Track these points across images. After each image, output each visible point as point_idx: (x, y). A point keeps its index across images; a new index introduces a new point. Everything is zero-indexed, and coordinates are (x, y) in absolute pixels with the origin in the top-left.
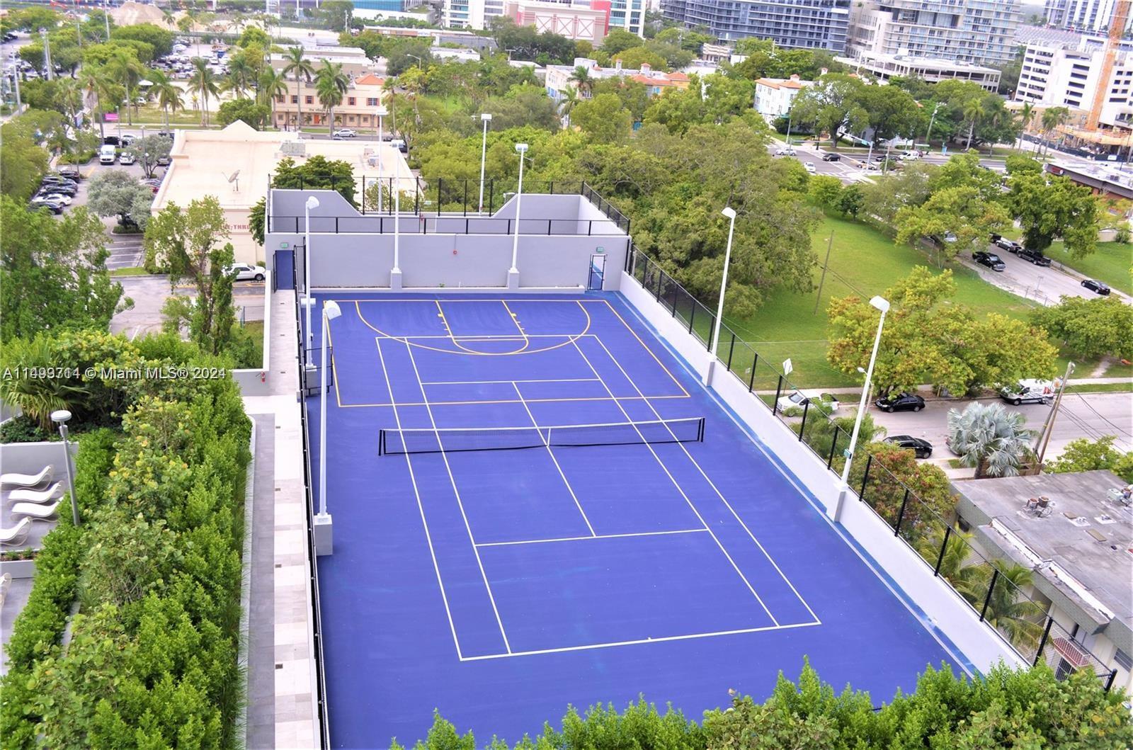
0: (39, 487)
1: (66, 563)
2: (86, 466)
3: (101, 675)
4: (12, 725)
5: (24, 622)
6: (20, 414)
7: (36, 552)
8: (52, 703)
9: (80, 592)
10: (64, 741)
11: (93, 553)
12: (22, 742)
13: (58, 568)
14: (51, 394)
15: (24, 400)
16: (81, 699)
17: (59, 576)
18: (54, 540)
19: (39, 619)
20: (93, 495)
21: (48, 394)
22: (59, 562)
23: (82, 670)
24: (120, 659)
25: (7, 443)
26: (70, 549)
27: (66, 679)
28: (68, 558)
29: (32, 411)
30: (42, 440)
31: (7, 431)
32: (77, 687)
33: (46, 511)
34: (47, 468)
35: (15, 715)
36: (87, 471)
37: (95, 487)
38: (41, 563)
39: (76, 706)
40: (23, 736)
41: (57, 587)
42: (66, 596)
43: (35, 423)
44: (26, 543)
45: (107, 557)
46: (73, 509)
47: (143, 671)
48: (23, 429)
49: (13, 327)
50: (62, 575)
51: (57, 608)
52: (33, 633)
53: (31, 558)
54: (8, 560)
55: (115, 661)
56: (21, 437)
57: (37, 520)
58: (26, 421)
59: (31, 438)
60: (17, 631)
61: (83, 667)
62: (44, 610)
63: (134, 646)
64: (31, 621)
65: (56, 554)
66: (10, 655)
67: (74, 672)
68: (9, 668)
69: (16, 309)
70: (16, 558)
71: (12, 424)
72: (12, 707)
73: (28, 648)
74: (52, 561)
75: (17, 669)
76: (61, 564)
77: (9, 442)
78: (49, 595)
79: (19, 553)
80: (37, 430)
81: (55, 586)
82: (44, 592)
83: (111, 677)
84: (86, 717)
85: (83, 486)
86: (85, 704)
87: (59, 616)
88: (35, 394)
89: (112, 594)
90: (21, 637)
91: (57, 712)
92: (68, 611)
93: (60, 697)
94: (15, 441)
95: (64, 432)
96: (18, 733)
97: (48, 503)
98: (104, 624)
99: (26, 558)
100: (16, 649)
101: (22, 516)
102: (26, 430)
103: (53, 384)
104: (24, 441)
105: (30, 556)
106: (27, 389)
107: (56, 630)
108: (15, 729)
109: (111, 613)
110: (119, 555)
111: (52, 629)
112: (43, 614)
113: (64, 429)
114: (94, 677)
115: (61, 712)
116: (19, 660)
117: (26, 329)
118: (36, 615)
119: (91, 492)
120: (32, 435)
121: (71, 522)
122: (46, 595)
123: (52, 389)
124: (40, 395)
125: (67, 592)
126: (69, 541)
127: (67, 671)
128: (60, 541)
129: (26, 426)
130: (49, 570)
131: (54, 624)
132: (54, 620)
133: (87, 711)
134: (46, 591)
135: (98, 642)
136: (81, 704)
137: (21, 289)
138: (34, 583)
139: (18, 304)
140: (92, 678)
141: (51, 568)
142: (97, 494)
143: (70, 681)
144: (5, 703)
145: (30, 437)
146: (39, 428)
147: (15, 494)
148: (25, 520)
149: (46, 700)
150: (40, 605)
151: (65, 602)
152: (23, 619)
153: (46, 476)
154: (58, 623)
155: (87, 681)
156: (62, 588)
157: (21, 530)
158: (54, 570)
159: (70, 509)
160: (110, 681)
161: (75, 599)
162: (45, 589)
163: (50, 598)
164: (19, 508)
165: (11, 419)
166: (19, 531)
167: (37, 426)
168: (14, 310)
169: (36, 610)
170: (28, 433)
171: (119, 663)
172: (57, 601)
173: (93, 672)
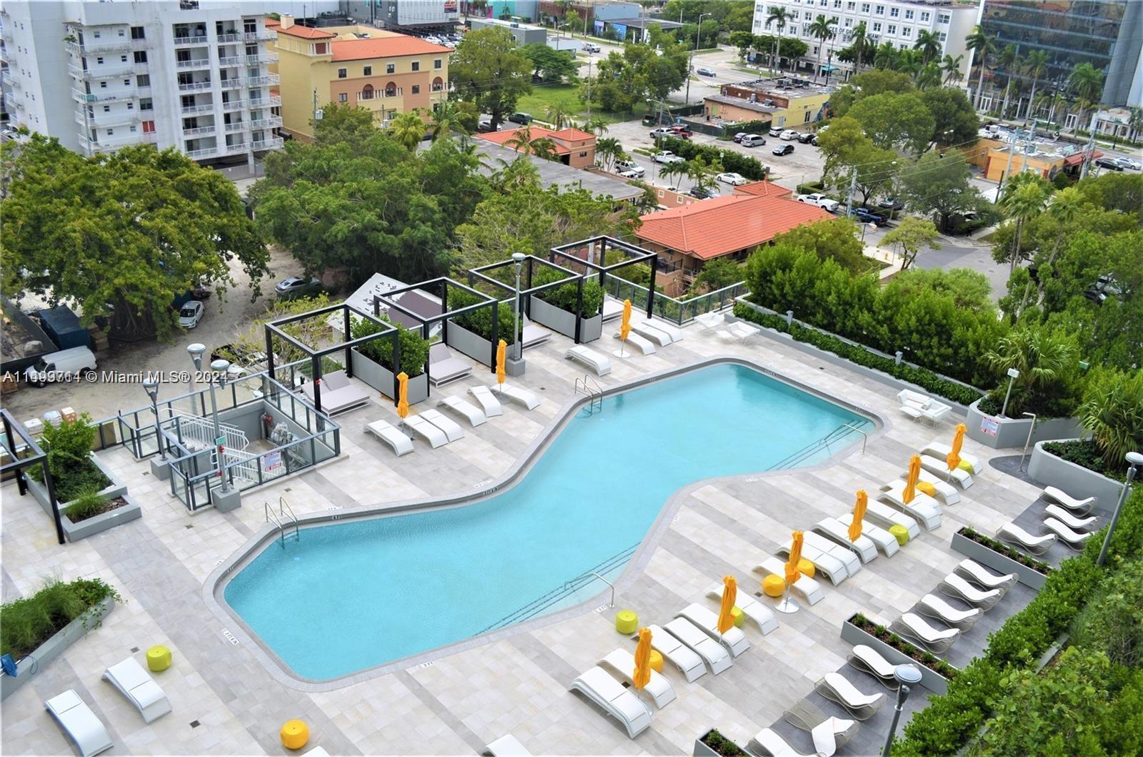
0: (1076, 512)
1: (1074, 594)
2: (1130, 514)
3: (1069, 713)
4: (966, 705)
5: (1015, 625)
6: (1089, 439)
7: (1049, 569)
8: (1013, 709)
9: (1074, 627)
10: (1004, 748)
11: (1112, 600)
12: (968, 724)
13: (1065, 594)
14: (1128, 433)
15: (1100, 428)
16: (1041, 723)
17: (1062, 602)
18: (1072, 567)
19: (1028, 630)
20: (1126, 544)
21: (1125, 432)
22: (1068, 589)
23: (1054, 698)
24: (1091, 710)
25: (1066, 459)
26: (1083, 583)
27: (1036, 697)
28: (1078, 590)
29: (1102, 441)
30: (1099, 471)
31: (1070, 449)
32: (1043, 711)
33: (1074, 537)
34: (1091, 499)
35: (973, 698)
36: (1130, 519)
37: (1131, 538)
38: (1052, 581)
39: (1033, 725)
40: (971, 720)
41: (1057, 611)
42: (1060, 623)
43: (1099, 452)
44: (1042, 557)
45: (1122, 610)
46: (1103, 548)
47: (1107, 736)
48: (1086, 454)
49: (1102, 354)
50: (1066, 603)
51: (1047, 629)
52: (1019, 638)
53: (1042, 571)
54: (1022, 563)
55: (1086, 710)
56: (1081, 460)
57: (1061, 541)
58: (1092, 448)
59: (1088, 465)
60: (1005, 629)
61: (1056, 696)
62: (1036, 624)
63: (1109, 707)
64: (1021, 627)
65: (1068, 581)
66: (990, 645)
67: (1047, 695)
68: (984, 655)
69: (1113, 339)
70: (1029, 564)
71: (1077, 444)
72: (974, 690)
73: (1008, 648)
74: (1062, 586)
75: (991, 660)
76: (1069, 592)
77: (1068, 460)
78: (1046, 613)
79: (1034, 562)
80: (1098, 460)
81: (1055, 609)
82: (1043, 609)
83: (1076, 721)
84: (1035, 741)
85: (1121, 532)
86: (1041, 729)
87: (1046, 637)
88: (1113, 427)
89: (1107, 647)
90: (1007, 635)
91: (1013, 720)
92: (1055, 637)
93: (1022, 709)
94: (1073, 461)
95: (1131, 475)
96: (968, 715)
97: (1078, 531)
98: (1092, 670)
99: (1038, 570)
100: (998, 643)
101: (1049, 531)
102: (1088, 456)
103: (1134, 424)
104: (1081, 465)
105: (1043, 569)
106: (1107, 420)
107: (1038, 648)
108: (967, 710)
109: (1103, 665)
110: (1135, 615)
111: (1036, 644)
112: (1034, 627)
113: (1132, 471)
114: (1063, 711)
115: (1017, 722)
116: (995, 654)
117: (1113, 360)
118: (1027, 625)
119: (1125, 541)
120: (1092, 463)
121: (1094, 559)
122: (1044, 611)
123: (1131, 429)
124: (1117, 429)
125: (1063, 620)
126: (1085, 575)
127: (1041, 691)
128: (1077, 571)
129: (1089, 452)
130: (1055, 591)
131: (1039, 642)
132: (1042, 638)
133: (1040, 736)
134: (1045, 609)
135: (1080, 683)
136: (1038, 726)
137: (1126, 321)
138: (1037, 596)
139: (1116, 335)
140: (1060, 711)
141: (1059, 591)
142: (1130, 545)
143: (1039, 701)
144: (969, 683)
145: (1088, 463)
146: (1100, 459)
147: (1052, 509)
148: (1051, 536)
149: (1010, 704)
150: (1035, 618)
151: (1058, 627)
152: (1015, 621)
153: (1087, 506)
154: (1043, 643)
155: (1054, 711)
156: (1060, 614)
157: (1043, 543)
158: (1060, 594)
159: (1098, 547)
160: (1074, 725)
161: (1066, 630)
162: (1045, 606)
163: (1046, 616)
164: (1050, 523)
165: (1078, 440)
166: (1042, 543)
167: (1099, 456)
168: (1111, 339)
169: (1029, 620)
170: (1088, 459)
171: (1090, 713)
172: (1051, 623)
173: (1063, 706)
